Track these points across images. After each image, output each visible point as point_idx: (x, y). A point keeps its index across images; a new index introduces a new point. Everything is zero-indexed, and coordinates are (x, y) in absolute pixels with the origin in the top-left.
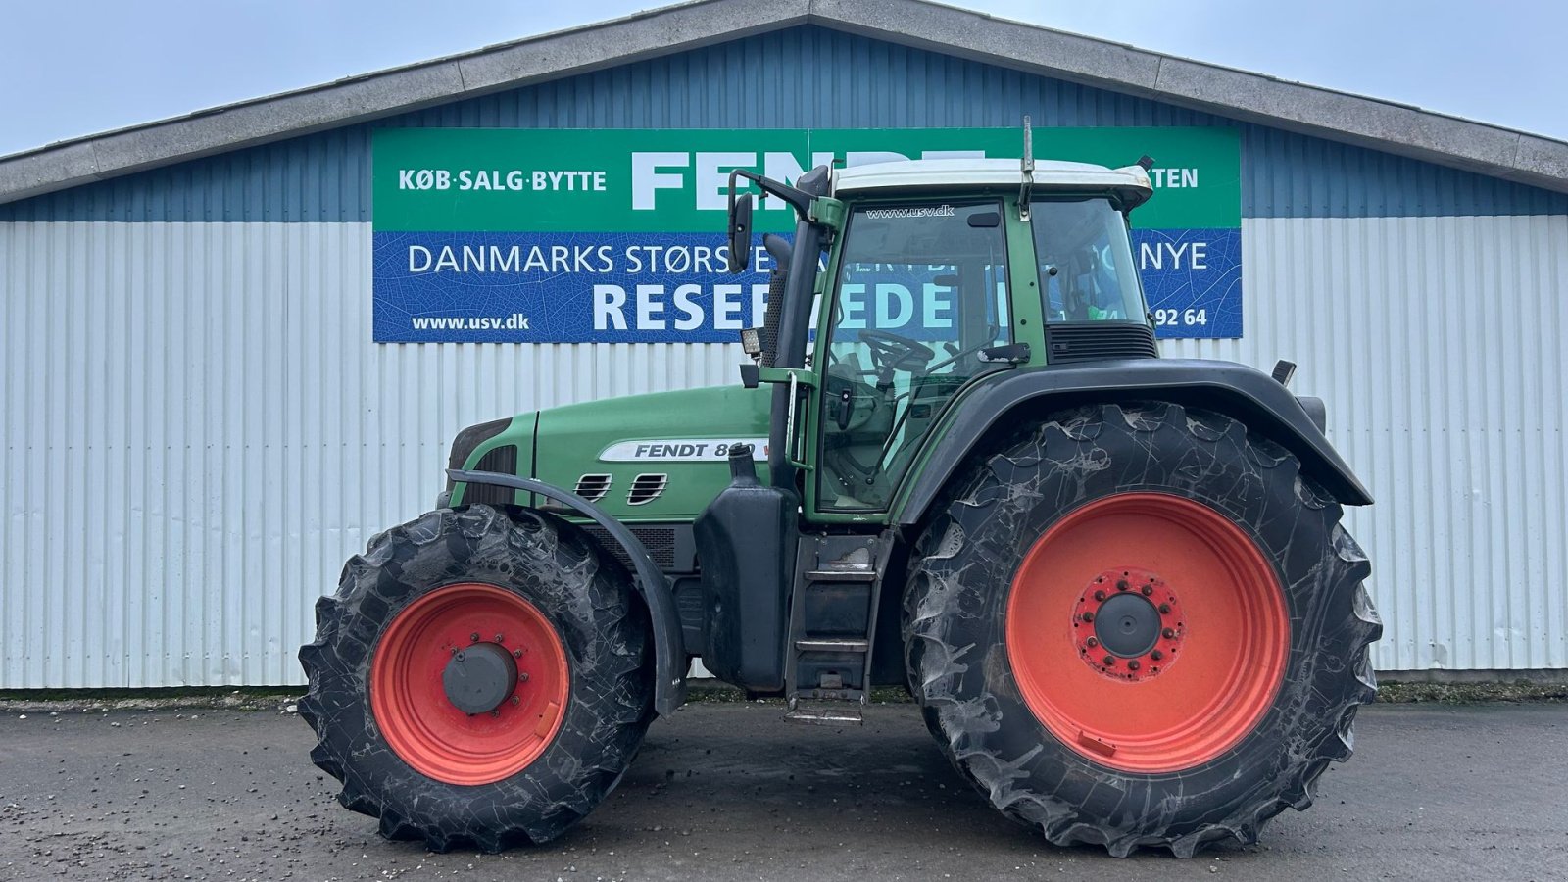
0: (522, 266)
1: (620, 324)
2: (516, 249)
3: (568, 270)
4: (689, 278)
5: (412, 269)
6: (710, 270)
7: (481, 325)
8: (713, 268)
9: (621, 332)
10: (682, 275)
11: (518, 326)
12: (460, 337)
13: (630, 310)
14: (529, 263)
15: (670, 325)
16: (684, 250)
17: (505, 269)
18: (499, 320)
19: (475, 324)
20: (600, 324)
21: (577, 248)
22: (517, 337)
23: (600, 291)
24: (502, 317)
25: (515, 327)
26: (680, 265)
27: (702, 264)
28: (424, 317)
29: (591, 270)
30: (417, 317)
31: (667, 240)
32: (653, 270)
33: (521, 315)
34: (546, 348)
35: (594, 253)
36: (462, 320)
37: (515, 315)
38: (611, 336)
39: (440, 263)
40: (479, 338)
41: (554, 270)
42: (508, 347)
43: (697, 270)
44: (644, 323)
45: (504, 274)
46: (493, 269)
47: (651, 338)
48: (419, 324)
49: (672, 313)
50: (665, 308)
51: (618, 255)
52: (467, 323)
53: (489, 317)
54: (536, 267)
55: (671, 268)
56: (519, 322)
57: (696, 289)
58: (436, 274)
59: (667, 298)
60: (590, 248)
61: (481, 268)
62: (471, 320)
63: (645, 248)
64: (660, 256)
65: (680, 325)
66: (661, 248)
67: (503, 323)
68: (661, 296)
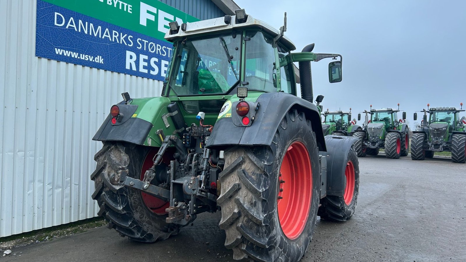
0: (102, 36)
1: (134, 68)
2: (100, 27)
3: (118, 42)
4: (155, 55)
5: (56, 24)
6: (161, 54)
7: (85, 58)
8: (162, 54)
9: (134, 71)
10: (153, 53)
11: (99, 62)
12: (76, 62)
13: (137, 62)
14: (104, 35)
15: (149, 72)
16: (154, 44)
17: (95, 35)
18: (92, 57)
19: (82, 57)
20: (128, 67)
21: (121, 34)
22: (98, 66)
23: (128, 53)
24: (93, 56)
25: (98, 62)
26: (152, 50)
27: (158, 51)
28: (61, 49)
29: (126, 44)
30: (58, 48)
31: (150, 39)
32: (145, 50)
33: (101, 57)
34: (109, 73)
35: (127, 37)
36: (77, 54)
37: (98, 56)
38: (131, 72)
39: (69, 25)
40: (84, 64)
41: (113, 41)
42: (95, 70)
43: (157, 53)
44: (142, 70)
45: (95, 37)
46: (91, 34)
47: (143, 75)
48: (58, 51)
49: (149, 68)
50: (148, 65)
51: (134, 40)
52: (79, 56)
53: (88, 55)
54: (107, 37)
55: (150, 50)
56: (99, 60)
57: (157, 60)
58: (67, 29)
59: (148, 61)
60: (126, 35)
61: (86, 32)
62: (81, 55)
63: (143, 40)
64: (147, 44)
65: (152, 72)
66: (147, 42)
67: (94, 59)
68: (147, 60)
